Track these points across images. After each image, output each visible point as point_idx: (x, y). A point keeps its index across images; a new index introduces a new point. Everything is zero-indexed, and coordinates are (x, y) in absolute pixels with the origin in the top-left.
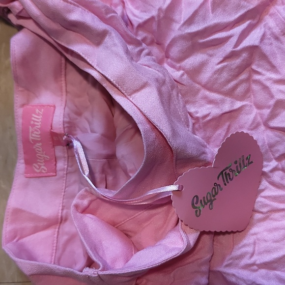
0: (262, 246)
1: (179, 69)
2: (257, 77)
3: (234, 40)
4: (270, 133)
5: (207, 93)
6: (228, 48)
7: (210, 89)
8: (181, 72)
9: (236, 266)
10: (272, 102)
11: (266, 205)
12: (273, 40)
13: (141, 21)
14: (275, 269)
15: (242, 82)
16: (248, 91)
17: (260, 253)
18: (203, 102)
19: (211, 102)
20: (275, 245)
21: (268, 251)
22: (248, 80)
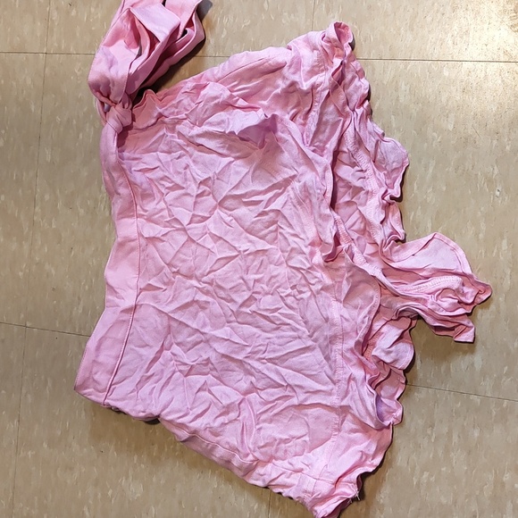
0: (271, 347)
1: (230, 215)
2: (281, 230)
3: (264, 204)
4: (289, 270)
5: (248, 235)
6: (260, 208)
7: (250, 233)
8: (231, 218)
9: (253, 358)
10: (289, 249)
11: (280, 320)
12: (292, 207)
13: (202, 179)
14: (276, 364)
15: (271, 232)
16: (276, 238)
17: (269, 352)
18: (244, 241)
19: (250, 241)
20: (278, 347)
21: (274, 351)
22: (276, 230)
